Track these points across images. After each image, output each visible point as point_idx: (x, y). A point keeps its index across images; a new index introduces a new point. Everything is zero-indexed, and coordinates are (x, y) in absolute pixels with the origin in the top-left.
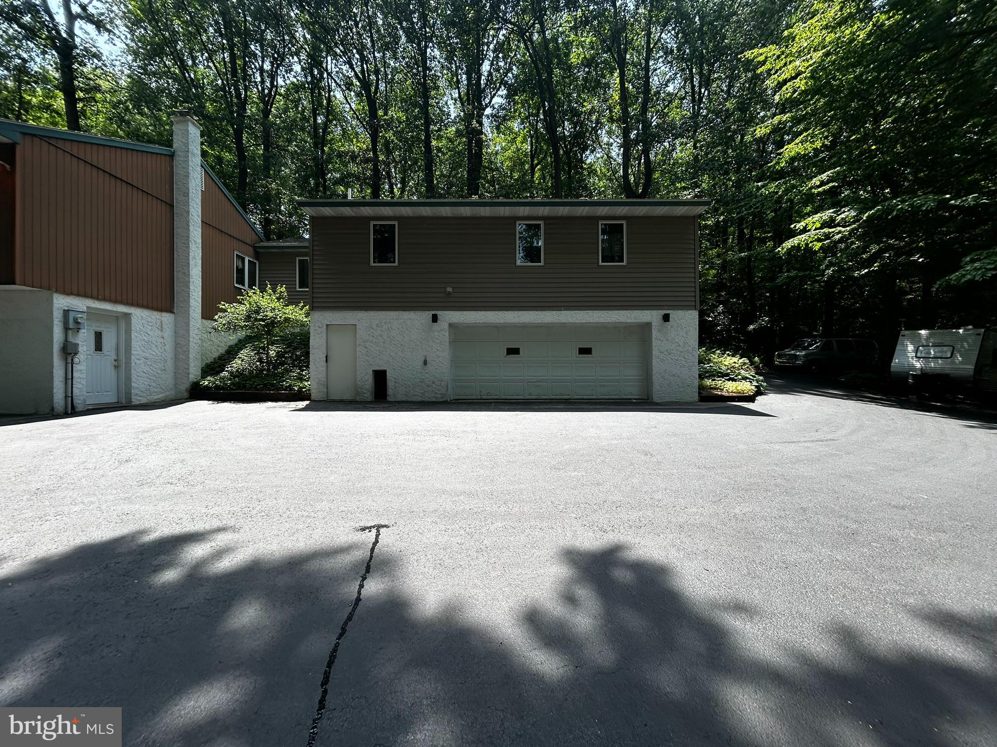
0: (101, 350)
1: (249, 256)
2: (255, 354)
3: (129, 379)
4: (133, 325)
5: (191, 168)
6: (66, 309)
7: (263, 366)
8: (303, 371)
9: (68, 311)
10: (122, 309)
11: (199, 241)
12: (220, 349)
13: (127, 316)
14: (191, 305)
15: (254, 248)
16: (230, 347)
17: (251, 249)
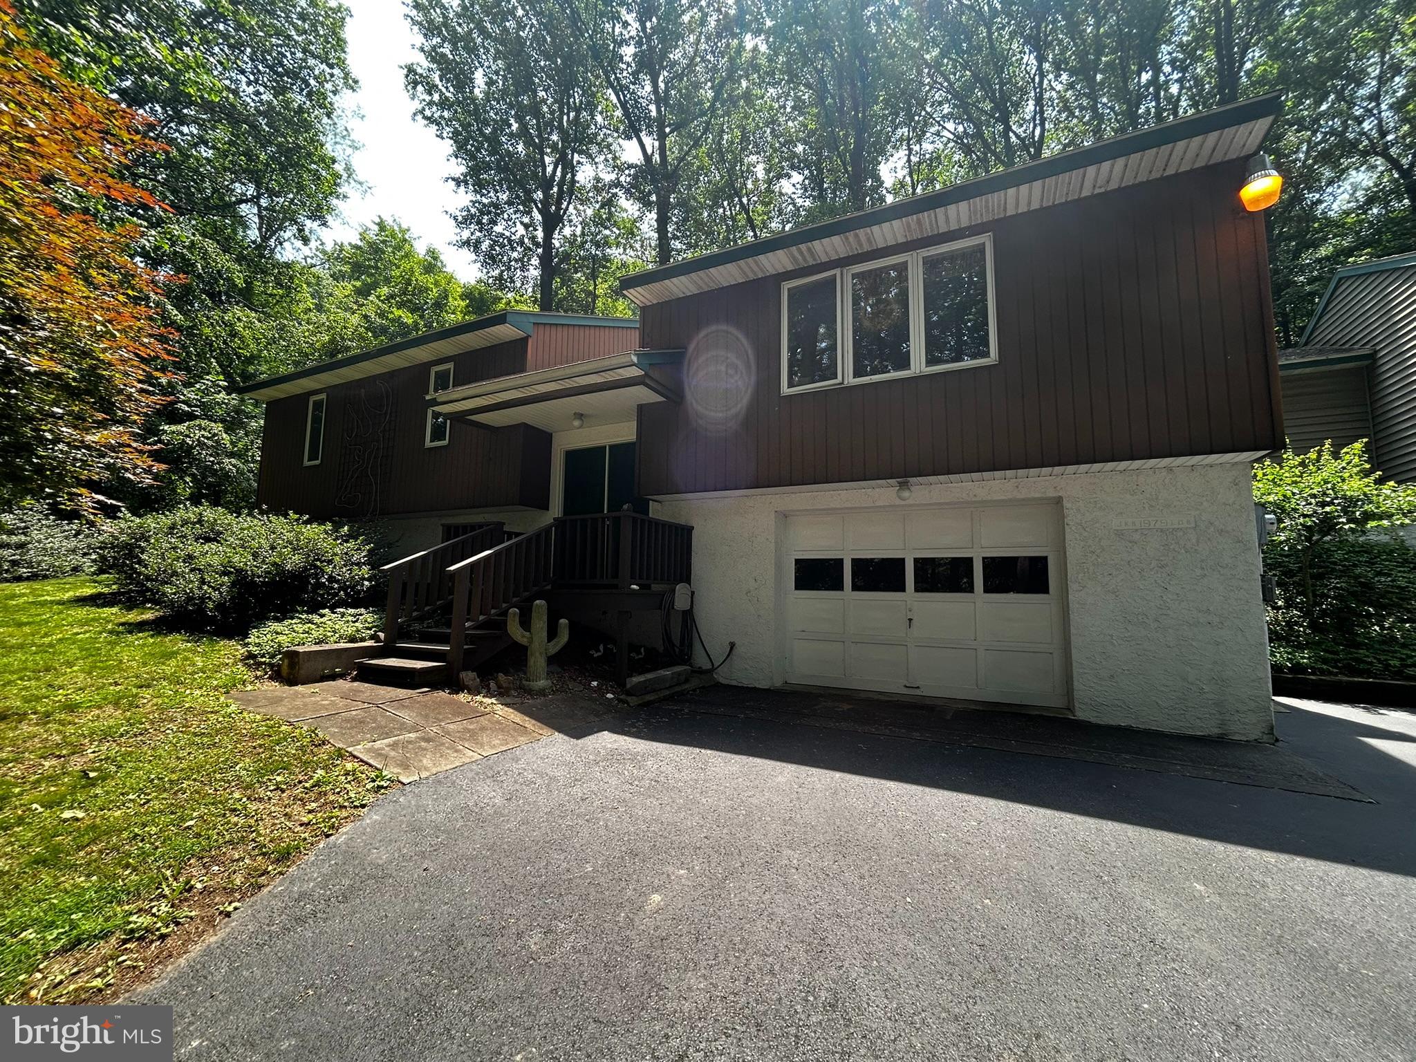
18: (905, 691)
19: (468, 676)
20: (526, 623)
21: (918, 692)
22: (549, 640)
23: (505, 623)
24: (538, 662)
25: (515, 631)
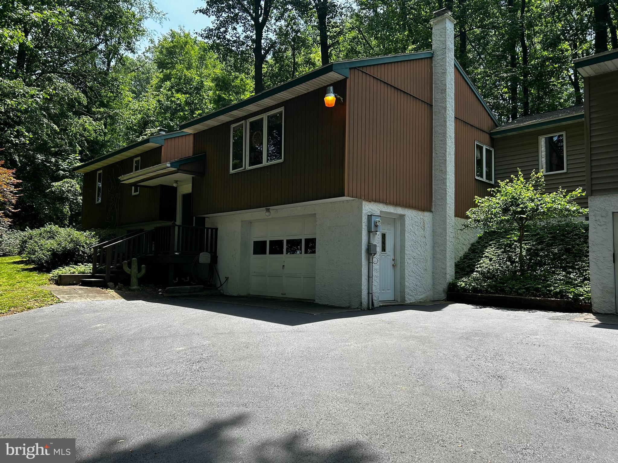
0: (385, 251)
1: (486, 145)
2: (503, 252)
3: (403, 278)
4: (406, 226)
5: (447, 64)
6: (369, 214)
7: (516, 266)
8: (570, 273)
9: (371, 215)
10: (400, 211)
11: (453, 136)
12: (464, 247)
13: (402, 217)
14: (448, 202)
15: (491, 134)
16: (473, 245)
17: (487, 137)
18: (282, 296)
19: (111, 284)
20: (130, 267)
21: (284, 296)
22: (138, 273)
23: (122, 267)
24: (134, 280)
25: (126, 269)
